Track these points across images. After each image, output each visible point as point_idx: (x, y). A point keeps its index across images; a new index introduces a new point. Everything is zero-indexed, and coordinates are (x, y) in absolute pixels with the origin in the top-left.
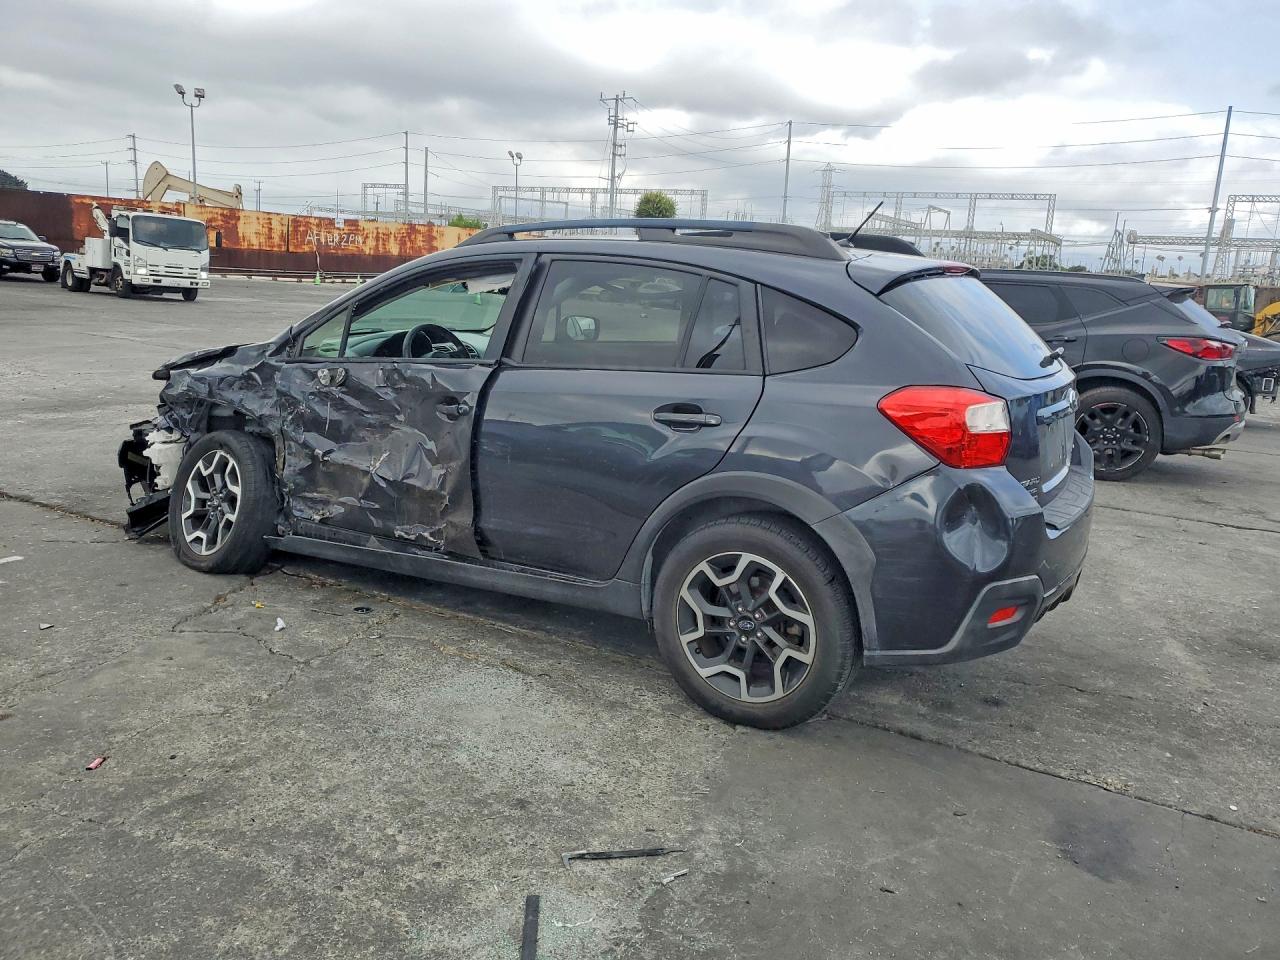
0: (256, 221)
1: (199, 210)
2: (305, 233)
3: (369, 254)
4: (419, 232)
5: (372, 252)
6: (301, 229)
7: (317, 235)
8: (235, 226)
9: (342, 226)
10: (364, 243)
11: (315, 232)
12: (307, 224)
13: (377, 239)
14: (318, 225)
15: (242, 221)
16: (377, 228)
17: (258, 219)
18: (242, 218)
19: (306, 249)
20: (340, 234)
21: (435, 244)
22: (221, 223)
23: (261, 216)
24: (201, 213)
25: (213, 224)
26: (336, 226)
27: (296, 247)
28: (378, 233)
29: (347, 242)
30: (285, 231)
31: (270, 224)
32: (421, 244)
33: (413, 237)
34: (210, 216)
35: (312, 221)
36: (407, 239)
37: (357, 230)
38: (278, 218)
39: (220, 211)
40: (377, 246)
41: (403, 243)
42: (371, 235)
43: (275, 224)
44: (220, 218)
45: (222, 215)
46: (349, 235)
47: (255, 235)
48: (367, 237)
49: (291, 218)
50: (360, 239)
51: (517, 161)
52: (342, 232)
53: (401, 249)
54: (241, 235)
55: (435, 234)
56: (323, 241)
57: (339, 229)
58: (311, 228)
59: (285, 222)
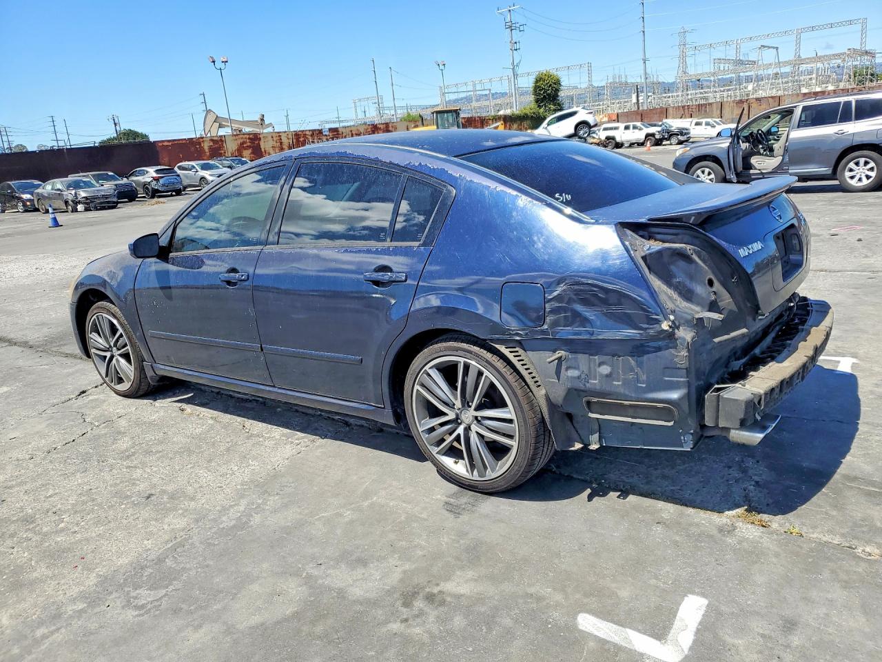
1: (234, 138)
2: (304, 142)
4: (380, 129)
6: (301, 139)
7: (312, 142)
8: (259, 143)
9: (327, 133)
11: (310, 140)
12: (305, 136)
14: (311, 136)
16: (351, 131)
18: (262, 139)
20: (327, 139)
22: (249, 144)
23: (274, 135)
26: (324, 133)
28: (352, 134)
30: (291, 143)
31: (281, 139)
34: (242, 141)
35: (307, 133)
37: (338, 134)
39: (248, 137)
43: (284, 140)
44: (248, 141)
45: (249, 138)
46: (333, 139)
49: (294, 133)
51: (442, 67)
52: (328, 137)
54: (263, 150)
55: (391, 129)
57: (326, 135)
58: (307, 138)
59: (290, 136)
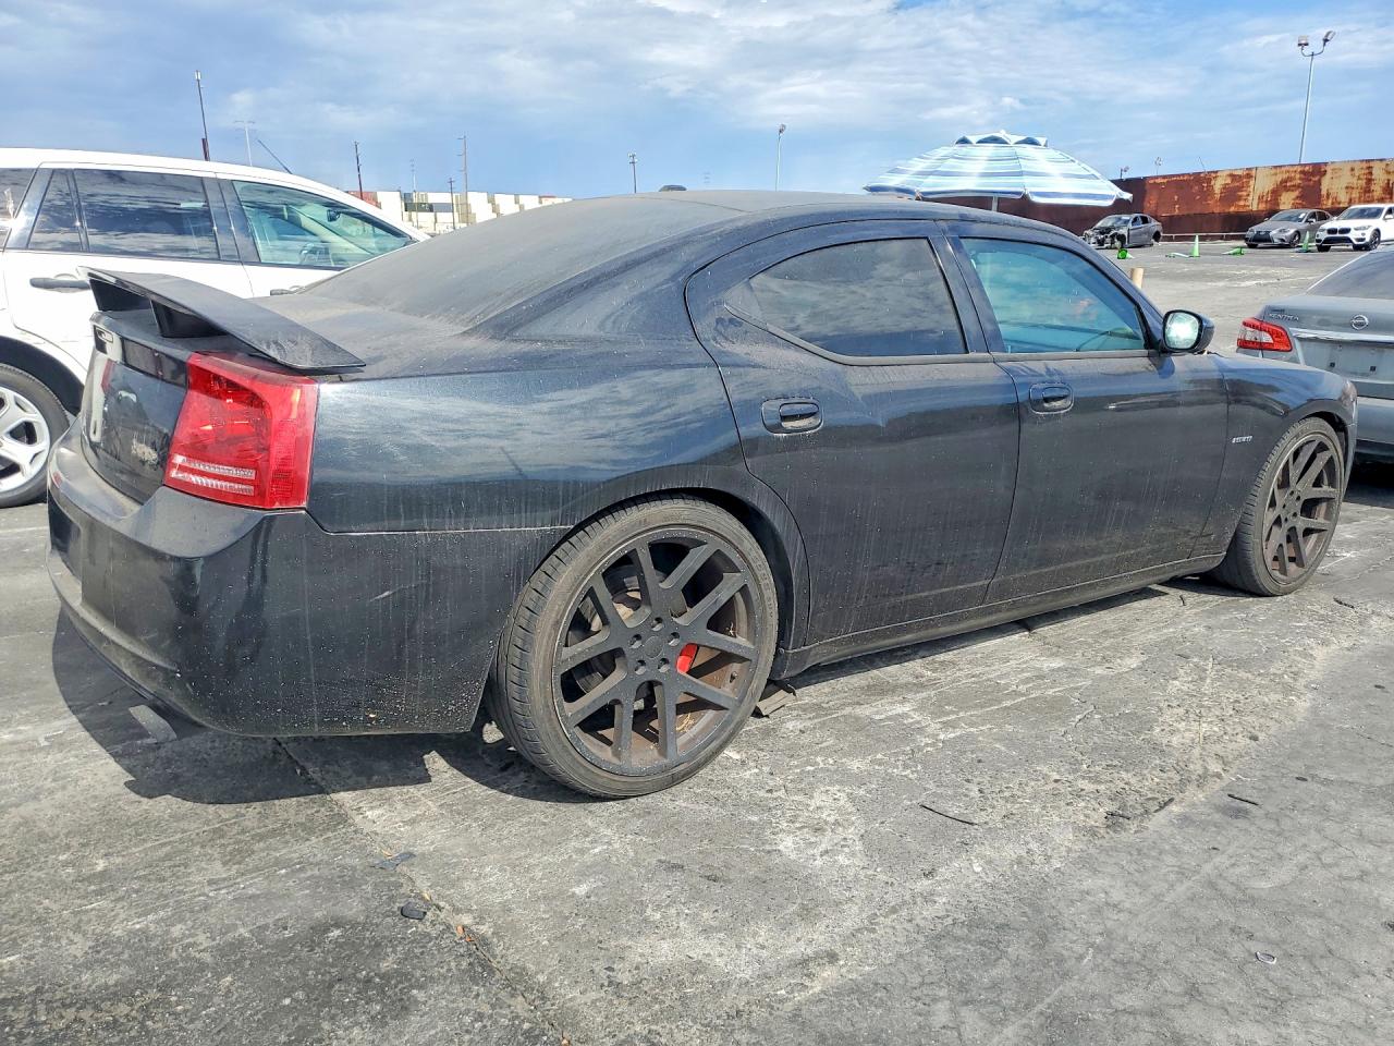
0: (1349, 173)
15: (1328, 176)
17: (1352, 170)
24: (1276, 174)
25: (1288, 184)
38: (1383, 165)
47: (1344, 190)
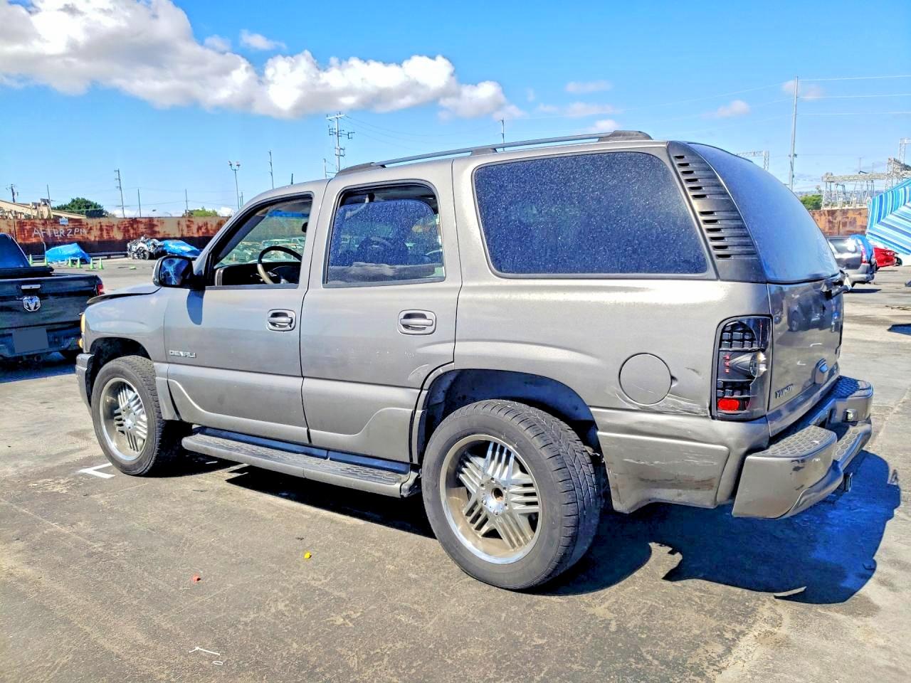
2: (31, 231)
3: (95, 241)
4: (141, 222)
5: (97, 239)
6: (28, 227)
7: (43, 231)
9: (67, 223)
10: (88, 233)
11: (41, 229)
12: (33, 225)
13: (101, 229)
14: (43, 224)
16: (100, 223)
19: (34, 240)
20: (65, 229)
21: (156, 229)
26: (61, 223)
27: (24, 239)
28: (101, 226)
29: (72, 233)
30: (13, 229)
32: (144, 230)
33: (135, 226)
35: (37, 221)
36: (130, 228)
40: (102, 234)
41: (126, 231)
42: (95, 228)
46: (73, 229)
48: (91, 229)
49: (16, 221)
50: (85, 231)
51: (235, 167)
52: (67, 227)
53: (124, 235)
55: (155, 223)
56: (49, 234)
57: (64, 225)
58: (37, 227)
59: (12, 223)
